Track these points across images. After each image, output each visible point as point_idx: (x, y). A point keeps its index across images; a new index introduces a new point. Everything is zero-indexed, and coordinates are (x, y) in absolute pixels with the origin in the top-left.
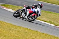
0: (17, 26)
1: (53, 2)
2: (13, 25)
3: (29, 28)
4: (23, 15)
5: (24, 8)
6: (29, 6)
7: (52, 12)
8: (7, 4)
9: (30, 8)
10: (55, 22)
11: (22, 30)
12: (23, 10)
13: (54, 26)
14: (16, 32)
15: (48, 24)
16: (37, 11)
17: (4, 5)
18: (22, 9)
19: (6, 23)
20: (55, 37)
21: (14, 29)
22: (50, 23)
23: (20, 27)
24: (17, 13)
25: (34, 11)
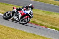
4: (15, 17)
5: (14, 10)
6: (20, 8)
16: (30, 13)
20: (11, 29)
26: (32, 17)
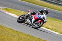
0: (19, 32)
1: (58, 9)
2: (15, 31)
3: (31, 35)
4: (28, 21)
7: (56, 19)
8: (9, 8)
9: (36, 14)
10: (59, 30)
11: (24, 36)
12: (28, 16)
13: (58, 34)
14: (18, 38)
15: (51, 31)
16: (43, 18)
17: (6, 9)
18: (27, 14)
19: (8, 28)
21: (16, 35)
22: (53, 30)
23: (22, 33)
24: (21, 18)
25: (40, 18)
26: (45, 22)
